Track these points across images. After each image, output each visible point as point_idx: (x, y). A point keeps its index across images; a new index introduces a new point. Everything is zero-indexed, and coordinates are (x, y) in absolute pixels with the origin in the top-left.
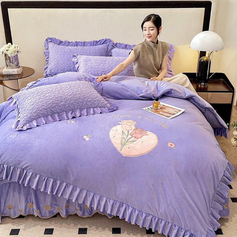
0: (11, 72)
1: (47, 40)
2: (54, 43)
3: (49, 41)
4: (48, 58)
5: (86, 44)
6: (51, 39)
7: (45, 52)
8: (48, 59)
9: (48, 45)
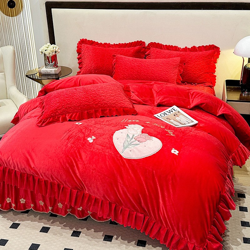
0: (49, 71)
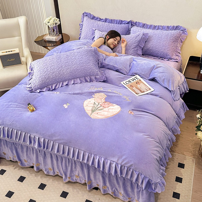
0: (51, 39)
1: (83, 14)
2: (89, 17)
3: (85, 15)
4: (81, 29)
5: (113, 21)
6: (87, 13)
7: (80, 24)
8: (81, 31)
9: (83, 18)
